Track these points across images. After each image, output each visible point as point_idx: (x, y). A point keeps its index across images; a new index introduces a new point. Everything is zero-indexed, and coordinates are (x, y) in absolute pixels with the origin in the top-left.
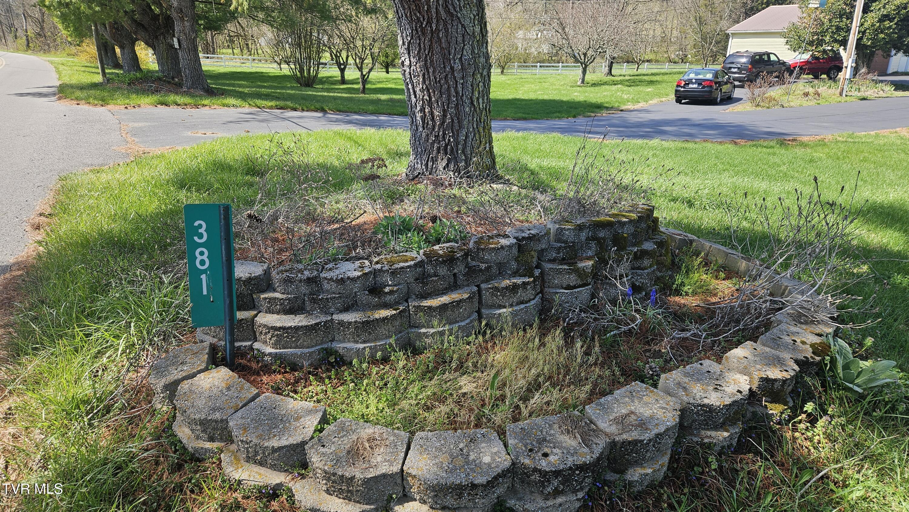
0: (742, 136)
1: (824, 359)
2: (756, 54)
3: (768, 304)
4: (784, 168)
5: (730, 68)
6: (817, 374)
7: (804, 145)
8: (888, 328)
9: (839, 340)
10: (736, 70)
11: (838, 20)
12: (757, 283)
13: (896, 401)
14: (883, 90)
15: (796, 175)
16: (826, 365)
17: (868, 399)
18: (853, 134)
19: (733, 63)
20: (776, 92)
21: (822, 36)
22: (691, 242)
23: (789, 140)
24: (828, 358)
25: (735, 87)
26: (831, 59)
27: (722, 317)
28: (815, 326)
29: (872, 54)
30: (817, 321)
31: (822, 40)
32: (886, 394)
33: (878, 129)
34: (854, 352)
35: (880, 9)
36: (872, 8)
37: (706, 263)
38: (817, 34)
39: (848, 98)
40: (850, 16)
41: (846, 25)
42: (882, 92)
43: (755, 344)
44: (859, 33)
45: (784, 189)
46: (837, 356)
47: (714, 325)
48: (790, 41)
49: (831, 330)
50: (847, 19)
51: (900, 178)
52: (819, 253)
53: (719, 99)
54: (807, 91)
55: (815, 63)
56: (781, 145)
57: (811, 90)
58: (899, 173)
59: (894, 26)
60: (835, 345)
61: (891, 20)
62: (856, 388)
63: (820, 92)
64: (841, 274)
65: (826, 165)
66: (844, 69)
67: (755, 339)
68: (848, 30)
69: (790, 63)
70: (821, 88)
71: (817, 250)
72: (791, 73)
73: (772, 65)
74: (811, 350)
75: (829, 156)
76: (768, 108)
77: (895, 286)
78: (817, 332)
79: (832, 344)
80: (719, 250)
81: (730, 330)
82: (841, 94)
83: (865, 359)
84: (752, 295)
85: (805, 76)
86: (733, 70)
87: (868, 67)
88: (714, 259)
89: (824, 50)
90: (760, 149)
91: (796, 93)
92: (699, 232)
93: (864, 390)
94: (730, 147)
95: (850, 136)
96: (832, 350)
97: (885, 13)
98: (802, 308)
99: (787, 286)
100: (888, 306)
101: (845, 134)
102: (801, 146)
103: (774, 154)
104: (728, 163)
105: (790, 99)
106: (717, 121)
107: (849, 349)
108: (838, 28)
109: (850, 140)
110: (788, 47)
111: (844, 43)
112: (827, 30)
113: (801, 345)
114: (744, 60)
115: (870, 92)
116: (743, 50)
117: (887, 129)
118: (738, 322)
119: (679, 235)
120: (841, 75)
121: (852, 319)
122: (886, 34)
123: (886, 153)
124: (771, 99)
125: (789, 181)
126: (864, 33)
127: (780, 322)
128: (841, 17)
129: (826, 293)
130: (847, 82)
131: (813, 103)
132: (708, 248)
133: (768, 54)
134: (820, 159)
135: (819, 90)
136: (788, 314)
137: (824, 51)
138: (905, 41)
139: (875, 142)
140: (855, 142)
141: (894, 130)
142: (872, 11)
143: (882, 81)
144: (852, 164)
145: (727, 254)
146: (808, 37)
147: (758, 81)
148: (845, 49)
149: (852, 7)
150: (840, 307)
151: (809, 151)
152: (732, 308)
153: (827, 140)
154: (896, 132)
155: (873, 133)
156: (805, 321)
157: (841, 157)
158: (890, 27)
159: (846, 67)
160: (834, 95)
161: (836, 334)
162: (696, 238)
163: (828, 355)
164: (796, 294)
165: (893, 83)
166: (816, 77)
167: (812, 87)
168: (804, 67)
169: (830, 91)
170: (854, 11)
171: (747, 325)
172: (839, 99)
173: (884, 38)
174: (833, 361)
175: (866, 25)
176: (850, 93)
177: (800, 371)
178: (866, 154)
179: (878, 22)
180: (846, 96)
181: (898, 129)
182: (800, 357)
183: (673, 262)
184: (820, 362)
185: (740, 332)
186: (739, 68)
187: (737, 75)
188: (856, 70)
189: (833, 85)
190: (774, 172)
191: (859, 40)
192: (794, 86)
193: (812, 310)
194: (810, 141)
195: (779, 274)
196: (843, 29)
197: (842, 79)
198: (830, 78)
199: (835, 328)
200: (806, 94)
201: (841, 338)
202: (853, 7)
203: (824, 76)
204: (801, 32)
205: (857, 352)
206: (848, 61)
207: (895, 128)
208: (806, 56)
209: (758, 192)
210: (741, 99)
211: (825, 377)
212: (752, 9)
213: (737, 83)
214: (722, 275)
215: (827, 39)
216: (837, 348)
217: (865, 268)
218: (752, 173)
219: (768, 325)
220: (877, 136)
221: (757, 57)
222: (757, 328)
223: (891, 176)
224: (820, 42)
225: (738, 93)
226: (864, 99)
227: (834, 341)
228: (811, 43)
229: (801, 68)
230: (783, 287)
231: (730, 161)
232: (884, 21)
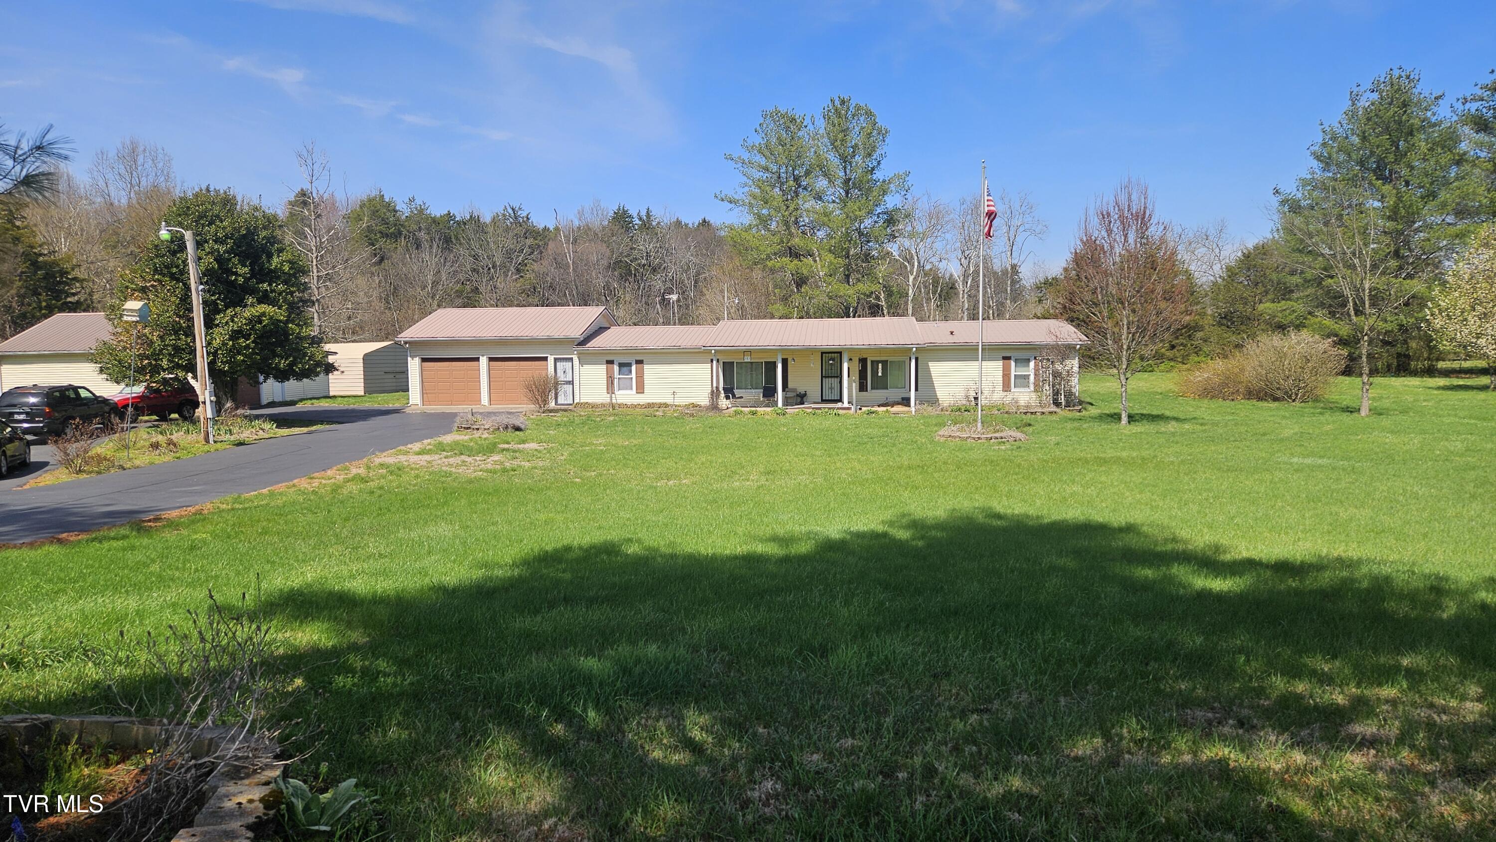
0: (69, 527)
1: (279, 810)
2: (53, 389)
3: (193, 771)
4: (155, 568)
5: (12, 414)
6: (276, 833)
7: (173, 525)
8: (342, 746)
9: (291, 780)
10: (22, 417)
11: (173, 337)
12: (169, 750)
13: (367, 822)
14: (262, 429)
15: (177, 574)
16: (283, 816)
17: (338, 833)
18: (239, 497)
19: (14, 406)
20: (104, 447)
21: (155, 360)
22: (48, 725)
23: (150, 521)
24: (283, 806)
25: (29, 444)
26: (177, 392)
27: (132, 817)
28: (258, 776)
29: (235, 382)
30: (260, 768)
31: (156, 365)
32: (355, 818)
33: (271, 485)
34: (311, 789)
35: (227, 323)
36: (217, 322)
37: (86, 749)
38: (147, 358)
39: (219, 445)
40: (189, 332)
41: (187, 344)
42: (261, 431)
43: (190, 830)
44: (208, 354)
45: (165, 600)
46: (293, 799)
47: (124, 834)
48: (108, 368)
49: (278, 772)
50: (187, 336)
51: (314, 548)
52: (240, 681)
53: (4, 469)
54: (154, 440)
55: (154, 397)
56: (139, 530)
57: (160, 438)
58: (312, 542)
59: (253, 345)
60: (287, 788)
61: (247, 337)
62: (323, 828)
63: (175, 440)
64: (274, 698)
65: (215, 550)
66: (201, 405)
67: (190, 824)
68: (193, 351)
69: (116, 399)
70: (175, 434)
71: (237, 679)
72: (122, 417)
73: (85, 405)
74: (261, 806)
75: (215, 536)
76: (99, 473)
77: (338, 693)
78: (263, 781)
79: (283, 787)
80: (97, 722)
81: (150, 829)
82: (207, 440)
83: (324, 791)
84: (168, 769)
85: (146, 418)
86: (17, 417)
87: (234, 400)
88: (93, 739)
89: (164, 379)
90: (106, 545)
91: (138, 445)
92: (49, 705)
93: (332, 826)
94: (54, 550)
95: (235, 501)
96: (285, 794)
97: (235, 328)
98: (238, 759)
99: (212, 739)
100: (336, 719)
101: (229, 498)
102: (170, 526)
103: (133, 548)
104: (59, 578)
105: (131, 455)
106: (12, 508)
107: (305, 787)
108: (177, 349)
109: (237, 506)
110: (105, 376)
111: (191, 368)
112: (161, 350)
113: (248, 805)
114: (32, 400)
115: (247, 434)
116: (29, 383)
117: (282, 482)
118: (159, 813)
119: (23, 721)
120: (199, 412)
121: (300, 748)
122: (245, 355)
123: (289, 517)
124: (100, 459)
125: (169, 587)
126: (215, 354)
127: (214, 789)
128: (176, 333)
129: (261, 729)
130: (210, 423)
131: (168, 457)
132: (78, 727)
133: (75, 389)
134: (204, 542)
135: (172, 437)
136: (222, 774)
137: (165, 381)
138: (271, 364)
139: (272, 504)
140: (246, 509)
141: (291, 483)
142: (218, 325)
143: (257, 417)
144: (250, 542)
145: (112, 725)
146: (135, 363)
147: (68, 431)
148: (195, 377)
149: (189, 320)
150: (282, 740)
151: (185, 532)
152: (145, 797)
153: (206, 512)
154: (294, 486)
155: (265, 491)
156: (246, 774)
157: (233, 533)
158: (247, 347)
159: (204, 403)
160: (198, 442)
161: (286, 774)
162: (52, 717)
163: (283, 803)
164: (226, 744)
165: (273, 418)
166: (164, 418)
167: (161, 433)
168: (140, 405)
169: (189, 437)
170: (193, 325)
171: (172, 812)
172: (206, 448)
173: (243, 361)
174: (291, 807)
175: (216, 343)
176: (220, 438)
177: (255, 836)
178: (265, 523)
179: (230, 340)
180: (215, 442)
181: (295, 481)
182: (251, 820)
183: (26, 767)
184: (275, 815)
185: (166, 826)
186: (27, 414)
187: (26, 425)
188: (218, 407)
189: (191, 428)
190: (141, 577)
191: (211, 364)
192: (132, 435)
193: (251, 755)
194: (181, 517)
195: (197, 727)
196: (183, 350)
197: (202, 420)
198: (185, 419)
199: (282, 768)
200: (155, 446)
201: (293, 778)
202: (191, 319)
203: (174, 416)
204: (121, 355)
205: (314, 787)
206: (204, 394)
207: (292, 480)
208: (139, 389)
209: (127, 615)
210: (46, 464)
211: (286, 832)
212: (23, 316)
213: (30, 437)
214: (114, 758)
215: (165, 363)
216: (291, 790)
217: (299, 682)
218: (106, 586)
219: (201, 799)
220: (272, 494)
221: (57, 394)
222: (188, 808)
223: (302, 547)
224: (156, 369)
225: (37, 454)
226: (240, 444)
227: (285, 784)
228: (141, 370)
229: (136, 408)
230: (207, 742)
231: (62, 575)
232: (238, 338)
